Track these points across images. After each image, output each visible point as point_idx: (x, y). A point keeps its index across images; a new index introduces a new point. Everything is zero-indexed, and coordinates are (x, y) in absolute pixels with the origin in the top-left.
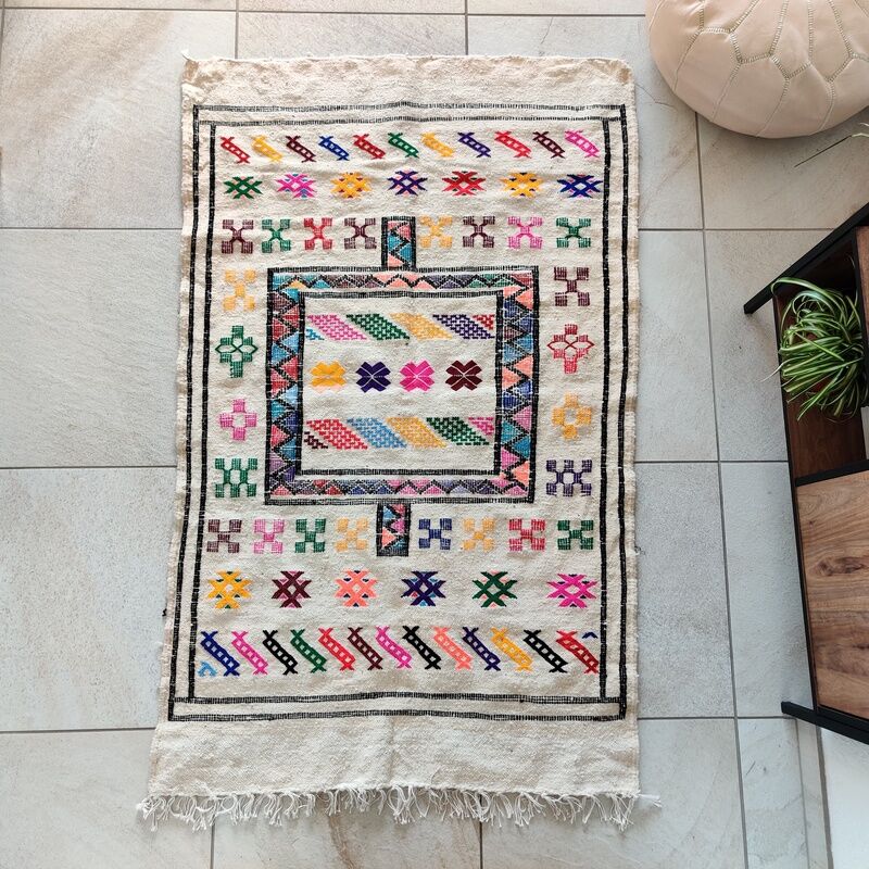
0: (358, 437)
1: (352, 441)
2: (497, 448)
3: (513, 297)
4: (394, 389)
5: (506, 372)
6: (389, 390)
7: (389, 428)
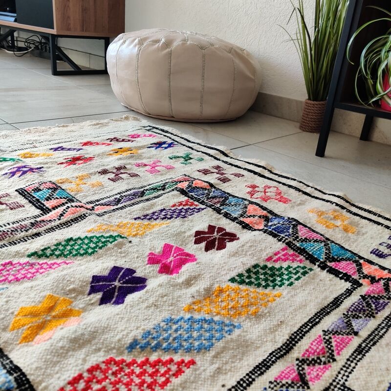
0: (166, 358)
1: (163, 370)
2: (323, 267)
3: (189, 186)
4: (156, 282)
5: (247, 221)
6: (151, 284)
7: (197, 316)
